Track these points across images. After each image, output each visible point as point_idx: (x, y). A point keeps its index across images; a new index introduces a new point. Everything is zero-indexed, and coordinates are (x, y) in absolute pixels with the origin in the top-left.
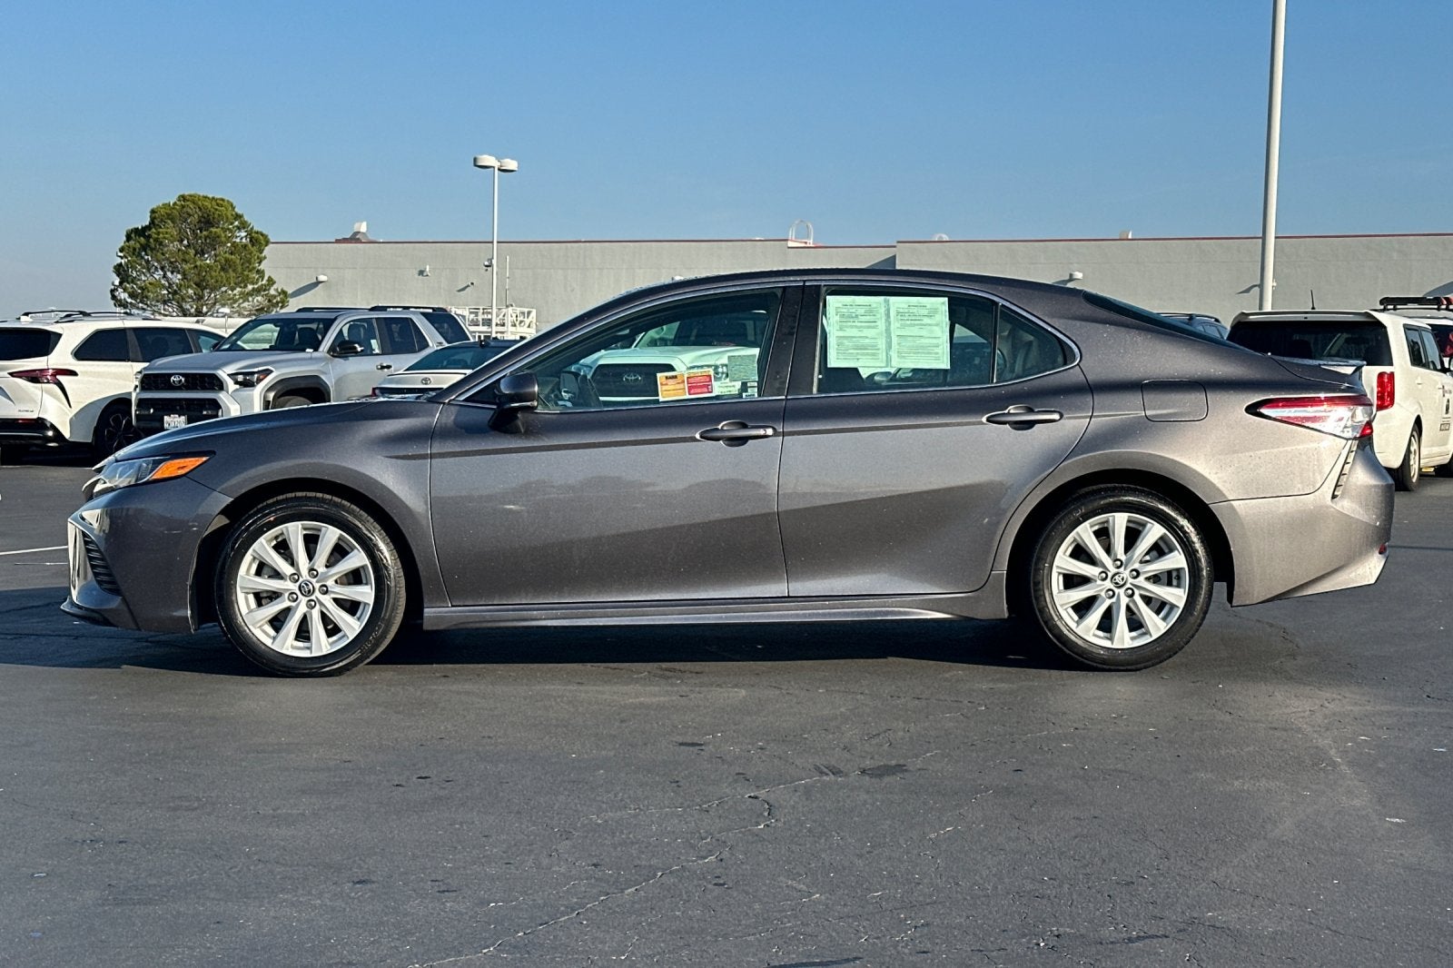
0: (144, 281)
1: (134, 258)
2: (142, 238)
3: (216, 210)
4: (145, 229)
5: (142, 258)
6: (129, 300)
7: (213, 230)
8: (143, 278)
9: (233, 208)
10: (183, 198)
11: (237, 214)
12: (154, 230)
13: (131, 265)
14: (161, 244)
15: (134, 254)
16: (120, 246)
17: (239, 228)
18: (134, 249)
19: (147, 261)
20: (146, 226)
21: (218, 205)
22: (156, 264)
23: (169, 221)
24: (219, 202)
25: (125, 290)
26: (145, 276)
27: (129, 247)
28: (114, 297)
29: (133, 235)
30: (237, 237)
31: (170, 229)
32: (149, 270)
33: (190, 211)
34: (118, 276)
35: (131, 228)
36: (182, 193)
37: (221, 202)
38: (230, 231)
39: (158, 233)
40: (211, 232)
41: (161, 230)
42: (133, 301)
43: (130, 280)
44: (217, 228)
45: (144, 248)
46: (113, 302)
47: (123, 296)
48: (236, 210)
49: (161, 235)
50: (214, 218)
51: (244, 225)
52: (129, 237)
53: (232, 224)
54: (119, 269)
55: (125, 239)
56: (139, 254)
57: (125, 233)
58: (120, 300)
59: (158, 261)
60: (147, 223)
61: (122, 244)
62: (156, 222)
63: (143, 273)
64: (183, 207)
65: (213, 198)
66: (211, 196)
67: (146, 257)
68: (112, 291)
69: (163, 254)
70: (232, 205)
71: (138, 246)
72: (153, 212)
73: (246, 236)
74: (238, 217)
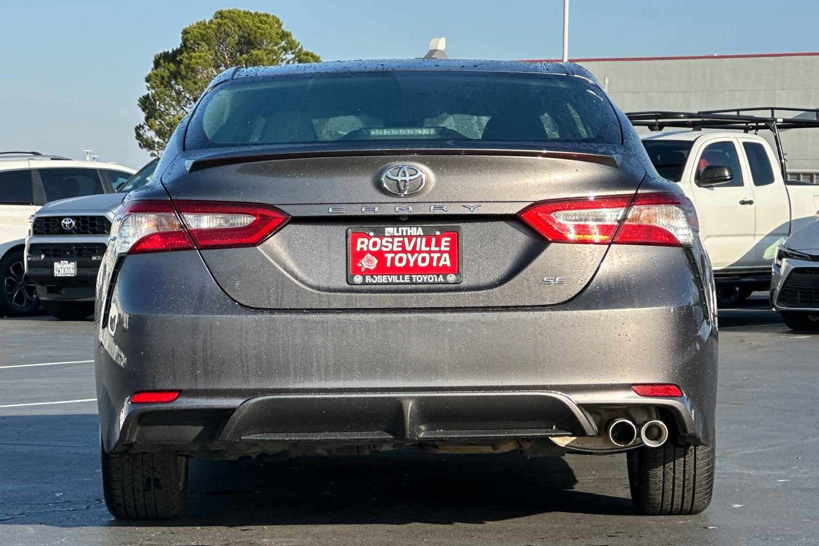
0: (174, 116)
1: (162, 88)
2: (171, 64)
3: (259, 28)
4: (179, 52)
5: (172, 87)
6: (157, 139)
7: (255, 52)
8: (173, 112)
9: (281, 25)
10: (220, 15)
11: (283, 32)
12: (185, 54)
13: (159, 97)
14: (193, 70)
15: (162, 83)
16: (146, 75)
17: (285, 49)
18: (163, 78)
19: (179, 93)
20: (177, 50)
21: (261, 22)
22: (188, 95)
23: (204, 44)
24: (263, 19)
25: (151, 127)
26: (175, 109)
27: (157, 75)
28: (139, 136)
29: (161, 61)
30: (282, 61)
31: (204, 53)
32: (179, 102)
33: (227, 29)
34: (144, 110)
35: (160, 51)
36: (219, 9)
37: (265, 18)
38: (275, 53)
39: (190, 58)
40: (252, 55)
41: (193, 54)
42: (161, 141)
43: (157, 114)
44: (259, 49)
45: (175, 75)
46: (137, 142)
47: (150, 134)
48: (283, 27)
49: (194, 60)
50: (255, 38)
51: (291, 46)
52: (157, 64)
53: (276, 44)
54: (146, 103)
55: (153, 66)
56: (169, 82)
57: (153, 59)
58: (147, 141)
59: (191, 92)
60: (179, 47)
61: (149, 72)
62: (189, 45)
63: (173, 106)
64: (220, 25)
65: (256, 14)
66: (253, 12)
67: (177, 87)
68: (138, 129)
69: (195, 83)
70: (278, 21)
71: (167, 73)
72: (185, 32)
73: (293, 59)
74: (285, 35)
